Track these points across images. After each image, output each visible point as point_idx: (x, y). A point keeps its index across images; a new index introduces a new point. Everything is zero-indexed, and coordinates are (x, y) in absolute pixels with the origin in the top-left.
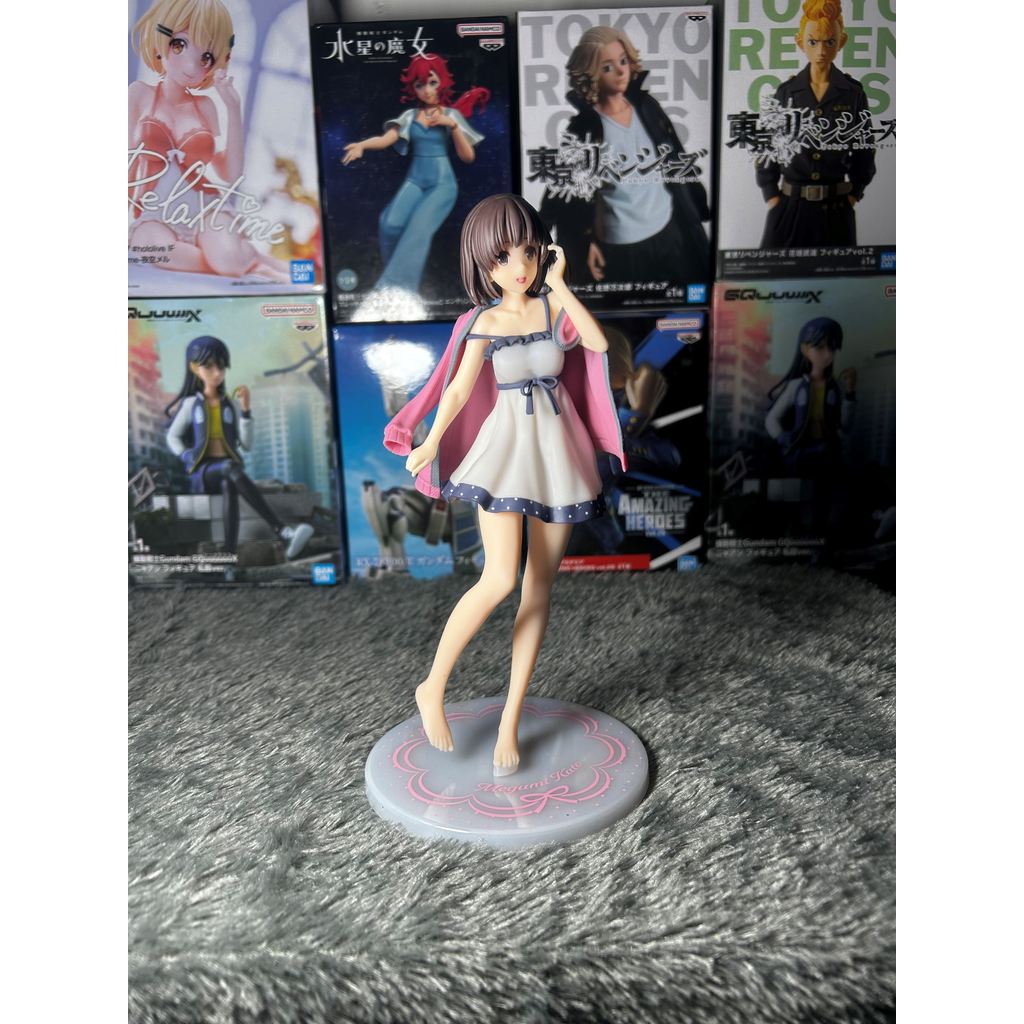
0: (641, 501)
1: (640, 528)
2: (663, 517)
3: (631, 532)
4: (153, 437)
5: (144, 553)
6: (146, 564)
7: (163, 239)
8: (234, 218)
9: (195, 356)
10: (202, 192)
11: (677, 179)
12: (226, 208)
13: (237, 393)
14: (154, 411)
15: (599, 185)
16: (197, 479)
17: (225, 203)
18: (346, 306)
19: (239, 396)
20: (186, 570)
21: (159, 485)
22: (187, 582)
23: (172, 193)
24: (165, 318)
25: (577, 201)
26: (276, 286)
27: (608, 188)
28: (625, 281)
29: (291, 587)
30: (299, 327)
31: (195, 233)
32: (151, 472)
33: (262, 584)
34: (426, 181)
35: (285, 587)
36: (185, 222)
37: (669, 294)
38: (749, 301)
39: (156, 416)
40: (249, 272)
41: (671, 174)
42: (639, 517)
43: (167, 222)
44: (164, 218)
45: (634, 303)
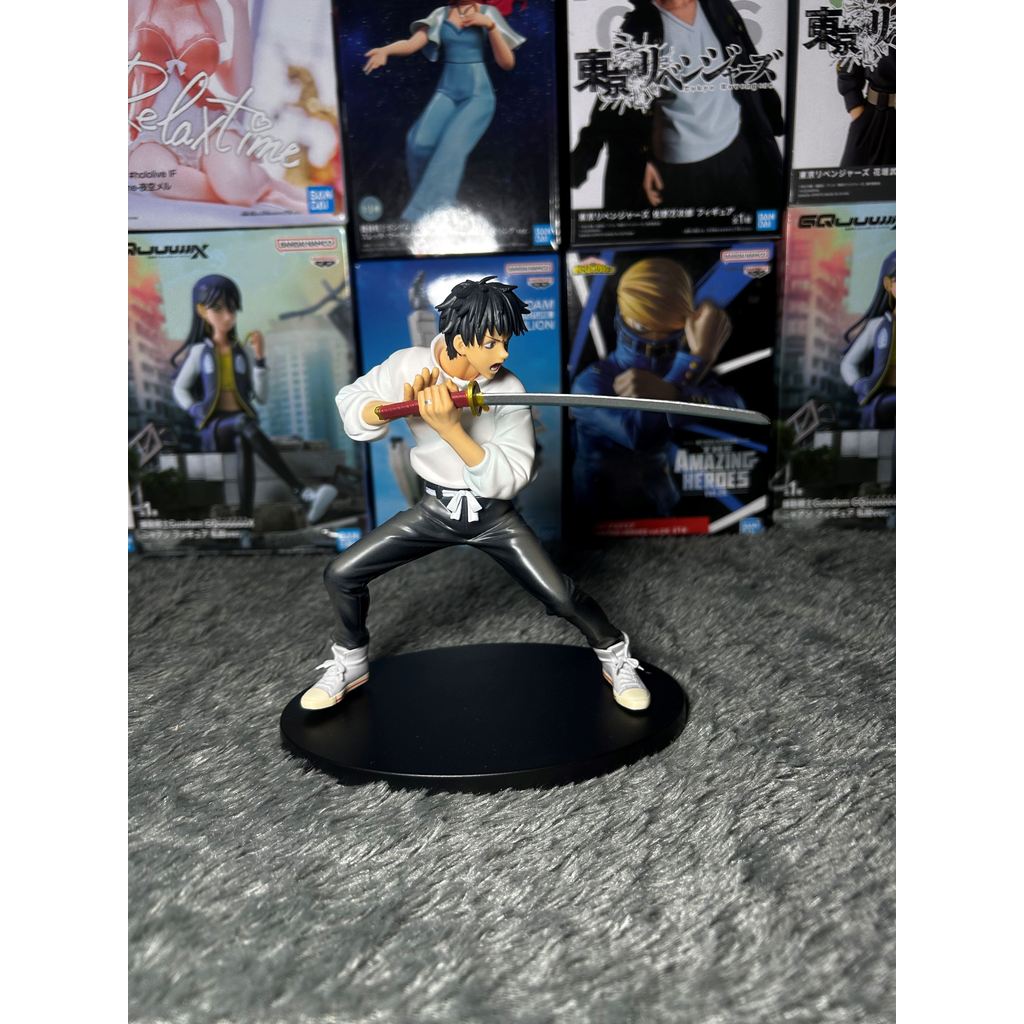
0: (701, 457)
1: (698, 487)
2: (723, 474)
3: (689, 491)
4: (158, 389)
5: (152, 518)
6: (154, 530)
7: (164, 164)
8: (242, 137)
9: (203, 297)
10: (205, 108)
11: (747, 85)
12: (233, 126)
13: (251, 339)
14: (158, 360)
15: (657, 94)
16: (207, 435)
17: (232, 120)
18: (370, 238)
19: (252, 343)
20: (198, 536)
21: (166, 443)
22: (200, 549)
23: (173, 109)
24: (168, 254)
25: (631, 112)
26: (292, 216)
27: (668, 97)
28: (686, 207)
29: (313, 555)
30: (317, 263)
31: (199, 155)
32: (157, 427)
33: (282, 551)
34: (459, 92)
35: (306, 555)
36: (187, 143)
37: (735, 221)
38: (826, 227)
39: (161, 366)
40: (261, 200)
41: (740, 80)
42: (698, 475)
43: (167, 143)
44: (163, 139)
45: (696, 231)
